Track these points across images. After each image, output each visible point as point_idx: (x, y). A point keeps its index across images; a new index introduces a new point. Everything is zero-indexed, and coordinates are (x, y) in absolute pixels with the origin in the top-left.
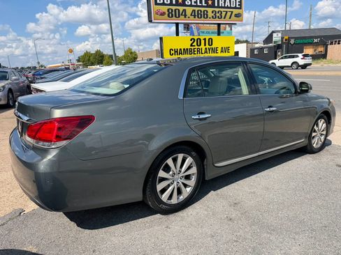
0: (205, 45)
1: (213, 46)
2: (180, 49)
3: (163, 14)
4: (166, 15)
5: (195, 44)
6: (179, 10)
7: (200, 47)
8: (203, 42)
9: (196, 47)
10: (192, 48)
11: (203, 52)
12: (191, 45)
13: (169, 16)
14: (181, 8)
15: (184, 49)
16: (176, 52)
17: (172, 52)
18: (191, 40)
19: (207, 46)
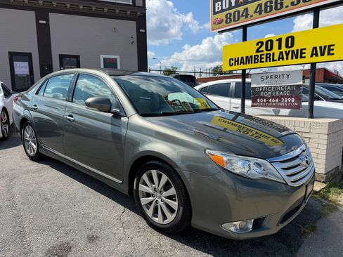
0: (280, 48)
1: (294, 48)
2: (242, 58)
3: (220, 22)
4: (224, 23)
5: (263, 48)
6: (239, 12)
7: (271, 52)
8: (276, 44)
9: (265, 52)
10: (259, 54)
11: (276, 58)
12: (257, 51)
13: (227, 22)
14: (241, 9)
15: (247, 57)
16: (236, 61)
17: (232, 62)
18: (257, 44)
19: (284, 49)
